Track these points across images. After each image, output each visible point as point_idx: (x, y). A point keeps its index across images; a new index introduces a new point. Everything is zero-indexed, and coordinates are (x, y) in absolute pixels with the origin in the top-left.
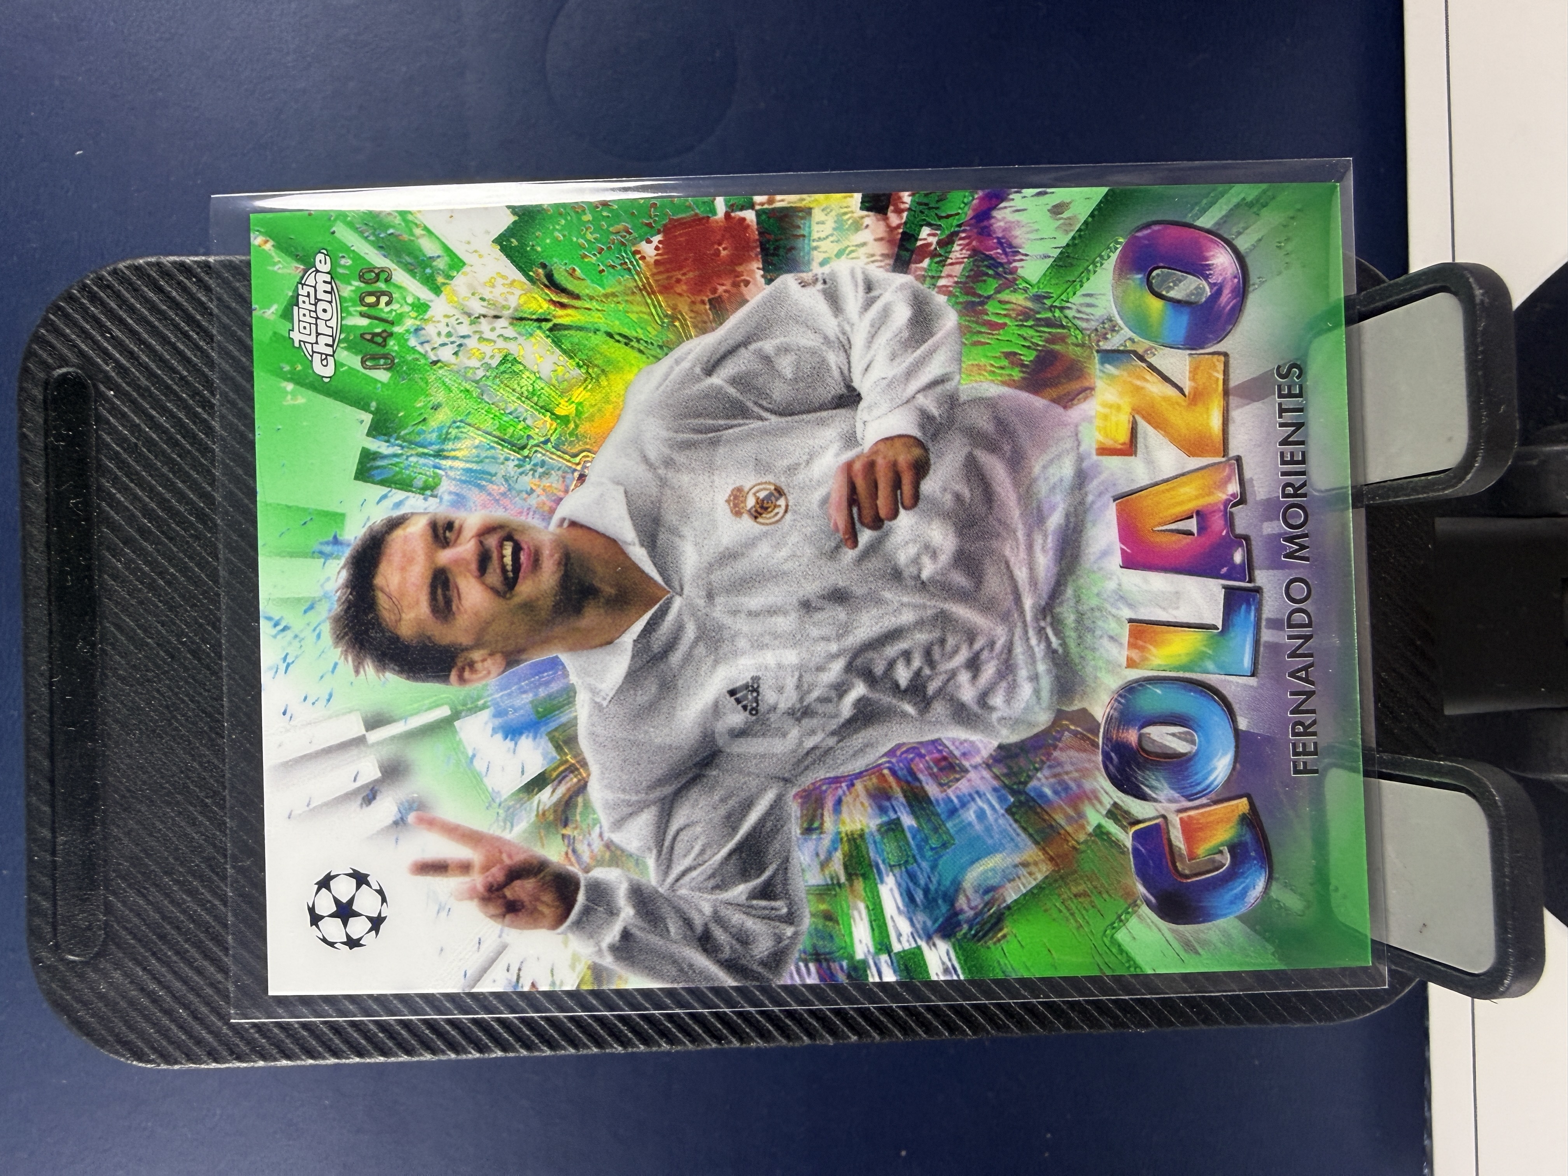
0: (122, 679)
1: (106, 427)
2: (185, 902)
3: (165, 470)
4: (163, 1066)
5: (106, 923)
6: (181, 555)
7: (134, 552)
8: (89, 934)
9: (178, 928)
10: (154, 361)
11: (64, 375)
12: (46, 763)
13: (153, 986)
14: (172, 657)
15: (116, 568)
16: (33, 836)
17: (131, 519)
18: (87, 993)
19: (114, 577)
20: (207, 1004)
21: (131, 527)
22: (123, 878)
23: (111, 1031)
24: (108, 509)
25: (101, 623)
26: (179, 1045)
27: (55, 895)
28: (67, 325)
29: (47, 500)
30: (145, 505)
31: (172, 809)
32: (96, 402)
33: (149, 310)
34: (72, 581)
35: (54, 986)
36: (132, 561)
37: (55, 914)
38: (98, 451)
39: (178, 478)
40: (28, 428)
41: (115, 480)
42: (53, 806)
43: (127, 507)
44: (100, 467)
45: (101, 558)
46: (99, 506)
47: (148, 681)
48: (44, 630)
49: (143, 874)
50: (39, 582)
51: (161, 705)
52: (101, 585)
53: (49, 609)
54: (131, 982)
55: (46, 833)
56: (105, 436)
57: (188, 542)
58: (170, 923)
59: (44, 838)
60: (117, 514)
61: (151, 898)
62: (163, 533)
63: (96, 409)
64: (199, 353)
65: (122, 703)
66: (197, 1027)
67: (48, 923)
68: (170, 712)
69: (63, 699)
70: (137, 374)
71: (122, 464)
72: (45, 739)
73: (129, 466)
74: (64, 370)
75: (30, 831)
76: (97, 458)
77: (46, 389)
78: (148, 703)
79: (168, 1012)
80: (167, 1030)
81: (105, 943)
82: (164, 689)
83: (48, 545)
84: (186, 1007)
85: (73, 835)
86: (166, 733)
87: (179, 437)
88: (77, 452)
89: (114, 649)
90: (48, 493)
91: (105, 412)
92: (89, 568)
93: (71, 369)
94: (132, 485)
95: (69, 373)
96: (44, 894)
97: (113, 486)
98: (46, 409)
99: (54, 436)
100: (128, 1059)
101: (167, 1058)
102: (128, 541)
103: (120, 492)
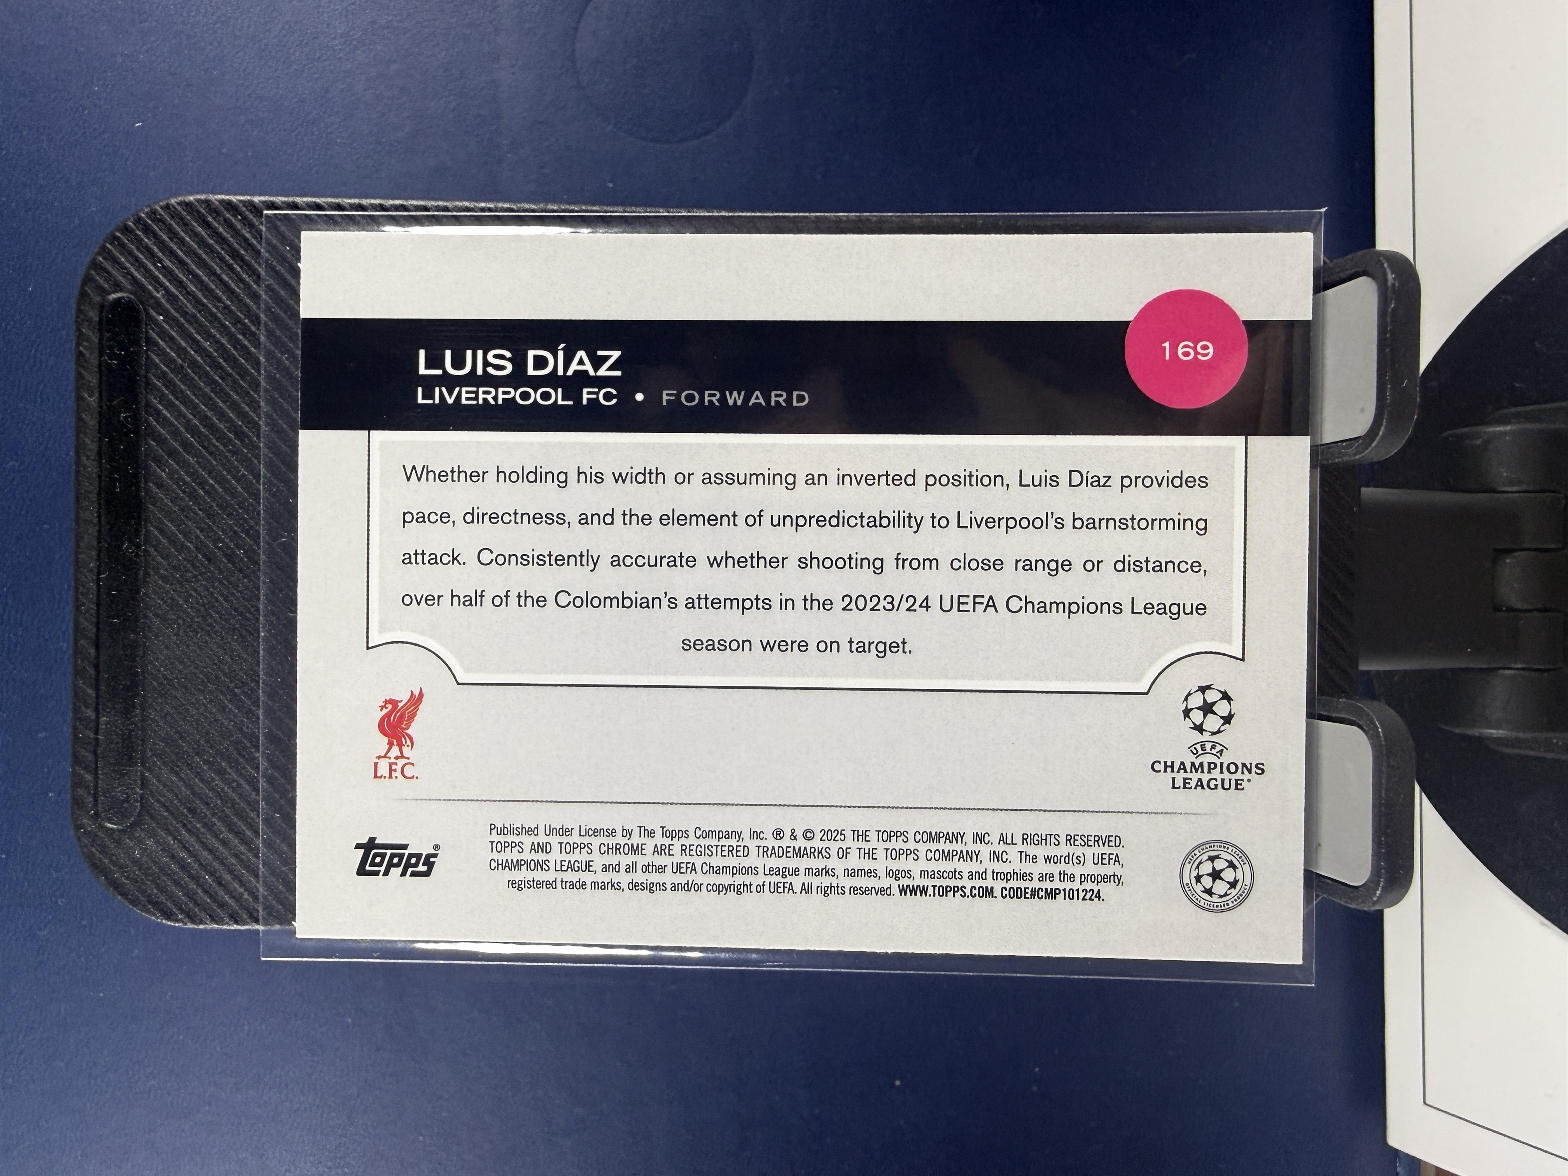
0: (164, 578)
1: (155, 348)
2: (213, 780)
3: (207, 390)
4: (190, 926)
5: (142, 797)
6: (220, 468)
7: (178, 464)
8: (126, 805)
9: (207, 804)
10: (201, 290)
11: (119, 299)
12: (92, 651)
13: (183, 854)
14: (209, 560)
15: (161, 477)
16: (79, 716)
17: (176, 433)
18: (123, 859)
19: (160, 486)
20: (231, 872)
21: (176, 441)
22: (159, 756)
23: (143, 892)
24: (155, 423)
25: (146, 528)
26: (205, 908)
27: (96, 768)
28: (122, 254)
29: (100, 413)
30: (189, 421)
31: (205, 698)
32: (146, 325)
33: (198, 243)
34: (120, 487)
35: (93, 849)
36: (177, 472)
37: (96, 788)
38: (147, 371)
39: (219, 398)
40: (85, 347)
41: (162, 398)
42: (97, 689)
43: (172, 424)
44: (148, 384)
45: (147, 468)
46: (146, 421)
47: (187, 580)
48: (93, 530)
49: (177, 754)
50: (91, 487)
51: (198, 603)
52: (147, 494)
53: (99, 512)
54: (163, 850)
55: (90, 713)
56: (154, 357)
57: (226, 457)
58: (200, 799)
59: (89, 717)
60: (163, 428)
61: (183, 776)
62: (204, 447)
63: (147, 332)
64: (242, 285)
65: (163, 599)
66: (221, 893)
67: (89, 794)
68: (206, 610)
69: (109, 594)
70: (185, 301)
71: (169, 383)
72: (91, 630)
73: (175, 385)
74: (119, 295)
75: (76, 710)
76: (146, 377)
77: (101, 312)
78: (186, 601)
79: (196, 879)
80: (194, 894)
81: (140, 815)
82: (200, 589)
83: (99, 454)
84: (212, 874)
85: (115, 716)
86: (202, 629)
87: (221, 360)
88: (128, 369)
89: (156, 550)
90: (101, 407)
91: (154, 335)
92: (136, 476)
93: (124, 295)
94: (177, 403)
95: (123, 298)
96: (86, 768)
97: (160, 403)
98: (100, 330)
99: (108, 355)
100: (158, 918)
101: (193, 919)
102: (172, 453)
103: (166, 409)
